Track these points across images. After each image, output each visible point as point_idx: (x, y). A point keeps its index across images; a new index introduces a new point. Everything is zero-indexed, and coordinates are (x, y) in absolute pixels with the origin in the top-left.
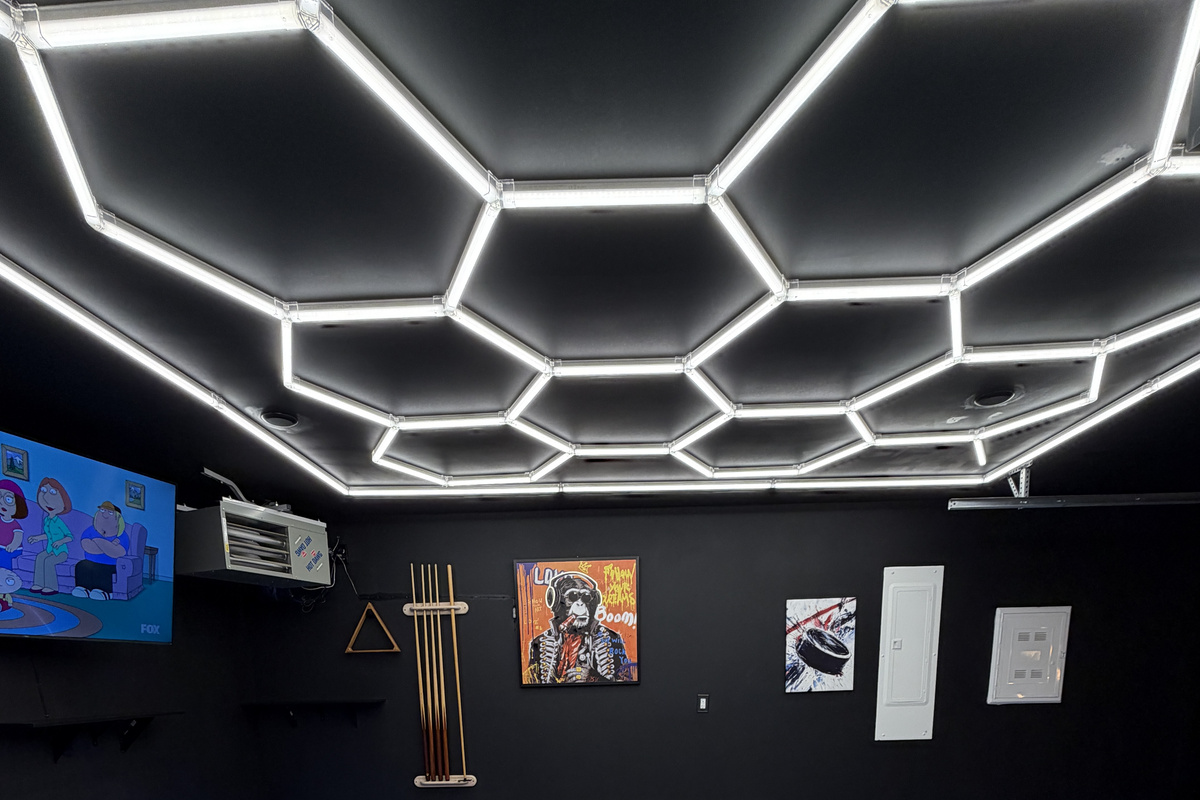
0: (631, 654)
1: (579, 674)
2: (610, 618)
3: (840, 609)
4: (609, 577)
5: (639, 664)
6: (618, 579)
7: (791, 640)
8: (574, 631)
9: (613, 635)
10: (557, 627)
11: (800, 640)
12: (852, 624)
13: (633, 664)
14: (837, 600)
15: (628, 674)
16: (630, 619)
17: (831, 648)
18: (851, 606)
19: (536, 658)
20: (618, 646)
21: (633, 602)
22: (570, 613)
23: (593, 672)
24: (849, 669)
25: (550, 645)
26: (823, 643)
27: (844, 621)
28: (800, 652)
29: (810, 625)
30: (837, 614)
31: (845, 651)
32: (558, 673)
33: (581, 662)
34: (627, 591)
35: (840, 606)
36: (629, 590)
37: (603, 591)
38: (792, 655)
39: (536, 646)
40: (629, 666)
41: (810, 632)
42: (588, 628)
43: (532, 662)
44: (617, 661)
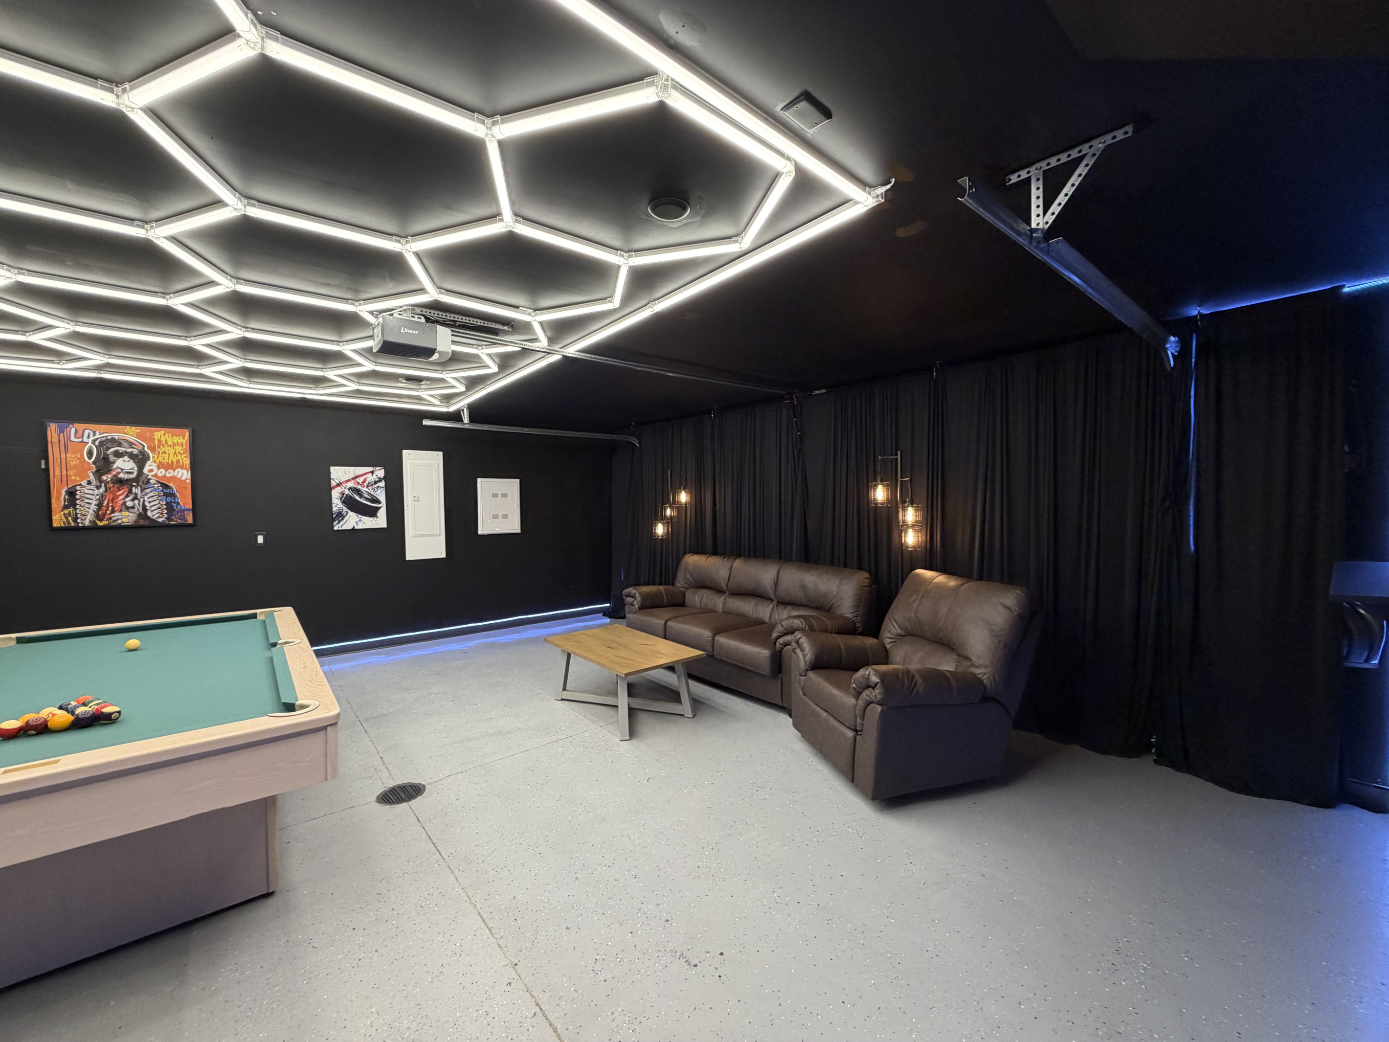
0: (185, 501)
1: (127, 518)
2: (161, 472)
3: (373, 474)
4: (159, 441)
5: (194, 510)
6: (170, 443)
7: (335, 494)
8: (120, 482)
9: (165, 486)
10: (99, 478)
11: (342, 493)
12: (382, 484)
13: (188, 510)
14: (370, 469)
15: (182, 517)
16: (185, 475)
17: (367, 499)
18: (380, 473)
19: (71, 503)
20: (170, 494)
21: (187, 462)
22: (115, 466)
23: (143, 515)
24: (382, 513)
26: (361, 496)
27: (376, 482)
28: (344, 502)
29: (351, 484)
30: (370, 478)
31: (379, 502)
32: (99, 517)
33: (128, 508)
34: (179, 453)
35: (372, 472)
36: (182, 452)
37: (153, 451)
38: (337, 504)
39: (72, 493)
40: (183, 511)
41: (350, 489)
42: (136, 480)
43: (65, 507)
44: (170, 507)
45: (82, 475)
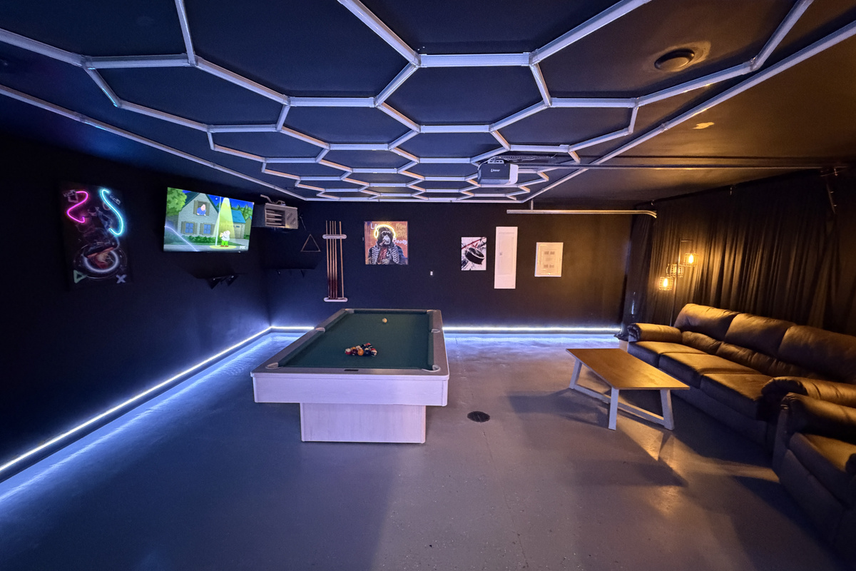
1: (386, 261)
2: (398, 242)
4: (397, 227)
6: (401, 228)
7: (463, 251)
8: (384, 245)
9: (399, 248)
10: (379, 245)
11: (466, 251)
12: (485, 246)
14: (480, 238)
15: (404, 262)
16: (405, 242)
17: (477, 255)
18: (485, 240)
19: (371, 255)
20: (401, 252)
21: (406, 236)
22: (384, 239)
23: (391, 261)
24: (484, 262)
25: (376, 251)
26: (475, 253)
27: (482, 245)
28: (466, 256)
29: (470, 246)
30: (479, 243)
31: (483, 256)
32: (378, 261)
33: (387, 257)
34: (404, 233)
35: (481, 240)
38: (464, 257)
39: (371, 251)
40: (405, 259)
41: (470, 249)
42: (389, 245)
43: (369, 257)
44: (400, 258)
45: (374, 243)
